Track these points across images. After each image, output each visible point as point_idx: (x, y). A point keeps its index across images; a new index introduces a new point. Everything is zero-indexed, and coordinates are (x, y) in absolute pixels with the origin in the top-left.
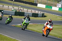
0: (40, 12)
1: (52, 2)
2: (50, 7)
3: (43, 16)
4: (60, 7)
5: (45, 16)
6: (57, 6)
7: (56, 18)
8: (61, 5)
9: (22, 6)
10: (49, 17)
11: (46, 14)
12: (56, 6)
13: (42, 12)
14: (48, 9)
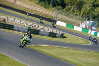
0: (58, 31)
1: (74, 20)
2: (71, 26)
3: (62, 36)
4: (84, 27)
5: (65, 37)
6: (81, 26)
7: (78, 40)
8: (85, 25)
9: (37, 22)
10: (70, 38)
11: (65, 34)
12: (78, 25)
13: (61, 32)
14: (69, 29)
